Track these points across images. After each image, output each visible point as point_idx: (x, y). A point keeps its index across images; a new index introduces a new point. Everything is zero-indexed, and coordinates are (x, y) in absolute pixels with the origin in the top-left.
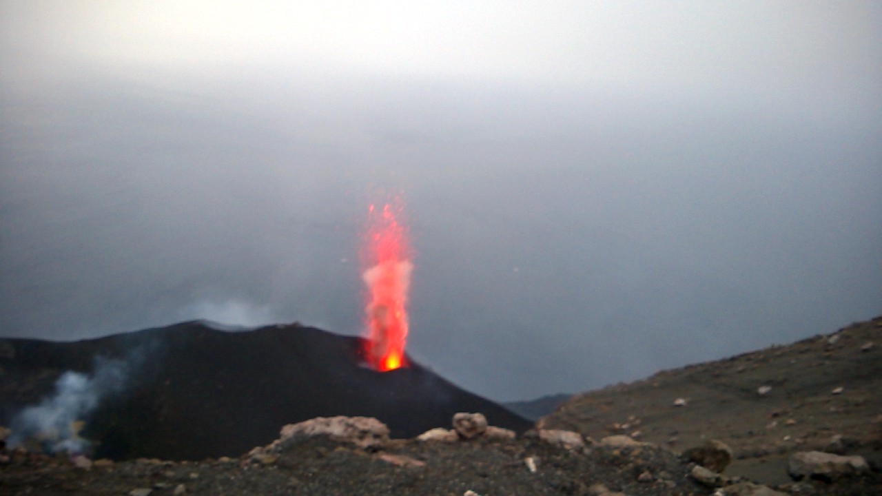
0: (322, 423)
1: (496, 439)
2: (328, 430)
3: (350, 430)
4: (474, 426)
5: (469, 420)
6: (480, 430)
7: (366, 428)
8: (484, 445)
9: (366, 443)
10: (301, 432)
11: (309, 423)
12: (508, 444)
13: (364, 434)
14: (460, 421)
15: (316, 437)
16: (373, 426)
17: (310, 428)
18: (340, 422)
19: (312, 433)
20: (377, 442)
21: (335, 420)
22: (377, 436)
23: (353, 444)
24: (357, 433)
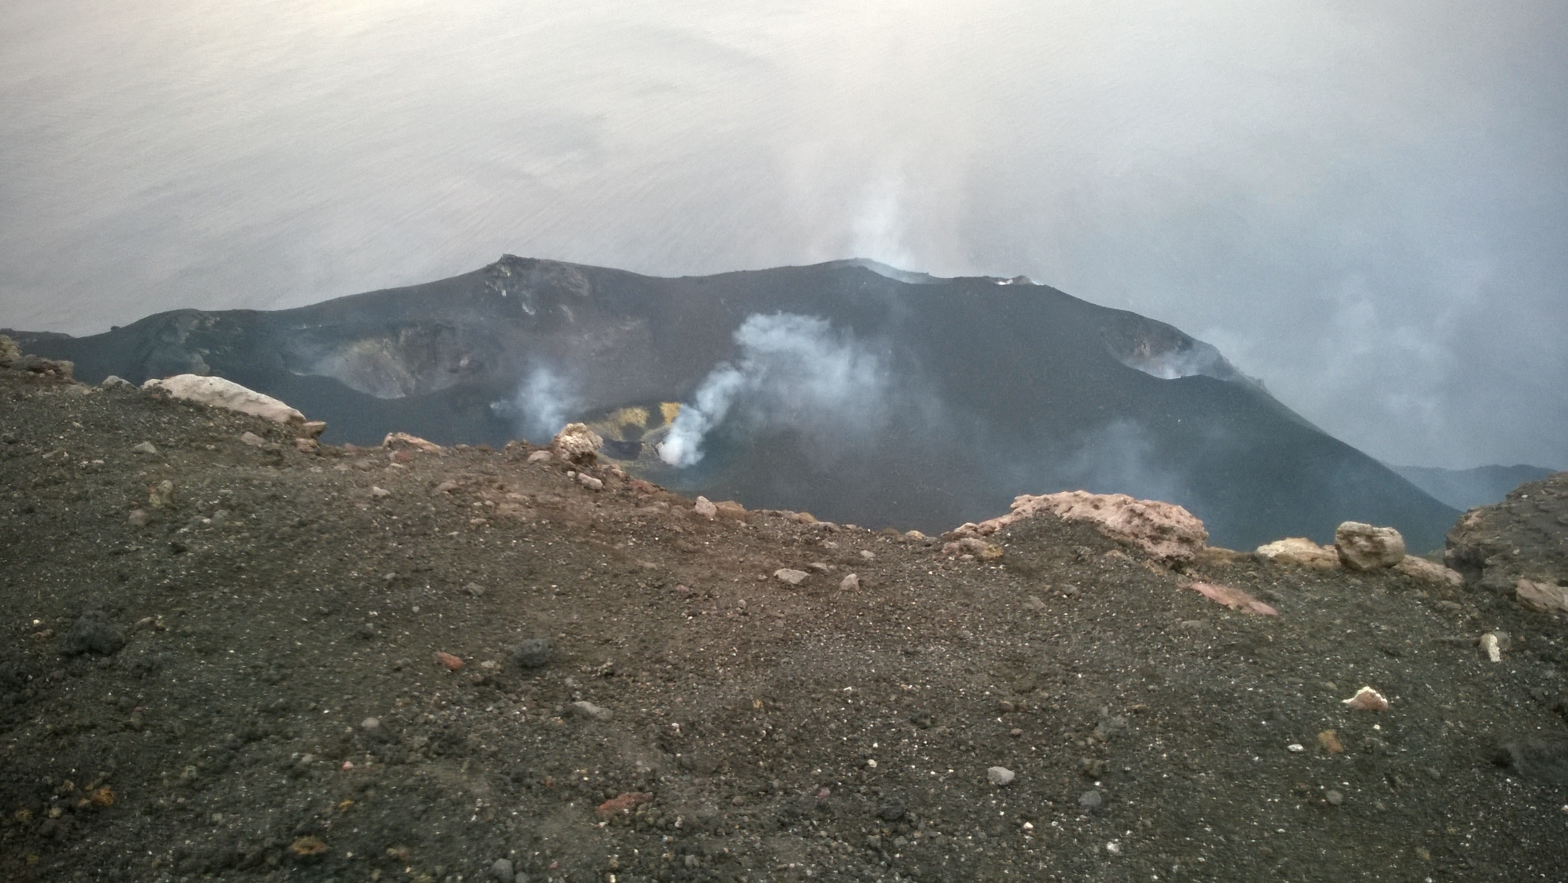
0: (1086, 500)
1: (1423, 581)
2: (1097, 515)
3: (1136, 521)
4: (1378, 550)
5: (1370, 537)
6: (1391, 559)
7: (1167, 523)
8: (1393, 589)
9: (1163, 550)
10: (1046, 511)
11: (1064, 496)
12: (1444, 598)
13: (1161, 533)
14: (1349, 536)
15: (1075, 523)
16: (1178, 522)
17: (1063, 507)
18: (1119, 505)
19: (1066, 516)
20: (1185, 551)
21: (1111, 499)
22: (1184, 540)
23: (1142, 547)
24: (1148, 530)
